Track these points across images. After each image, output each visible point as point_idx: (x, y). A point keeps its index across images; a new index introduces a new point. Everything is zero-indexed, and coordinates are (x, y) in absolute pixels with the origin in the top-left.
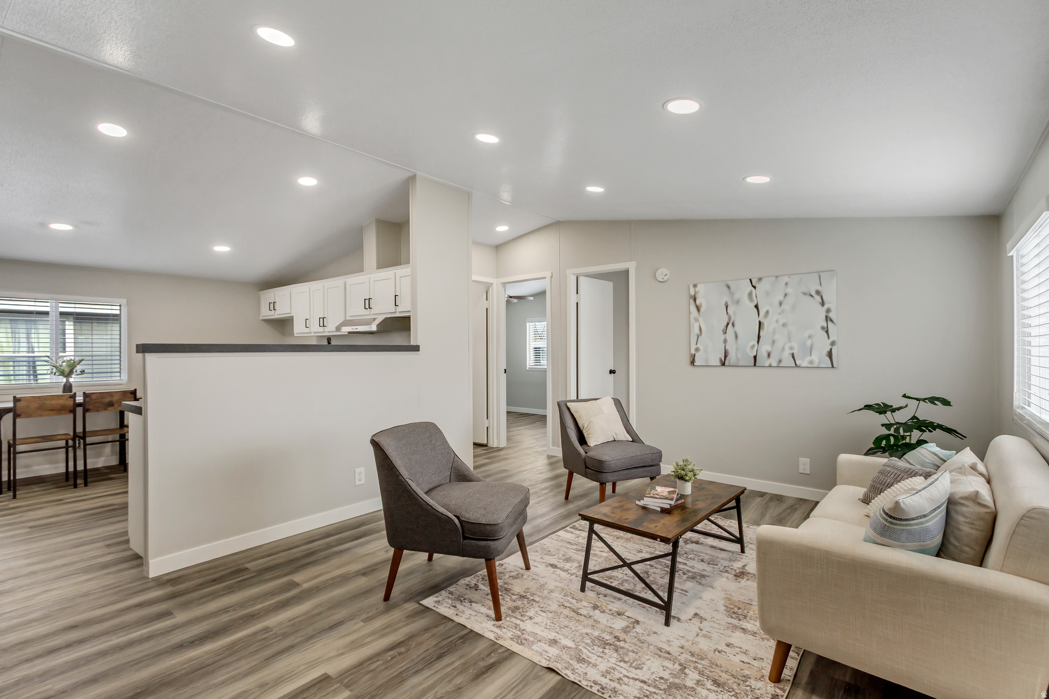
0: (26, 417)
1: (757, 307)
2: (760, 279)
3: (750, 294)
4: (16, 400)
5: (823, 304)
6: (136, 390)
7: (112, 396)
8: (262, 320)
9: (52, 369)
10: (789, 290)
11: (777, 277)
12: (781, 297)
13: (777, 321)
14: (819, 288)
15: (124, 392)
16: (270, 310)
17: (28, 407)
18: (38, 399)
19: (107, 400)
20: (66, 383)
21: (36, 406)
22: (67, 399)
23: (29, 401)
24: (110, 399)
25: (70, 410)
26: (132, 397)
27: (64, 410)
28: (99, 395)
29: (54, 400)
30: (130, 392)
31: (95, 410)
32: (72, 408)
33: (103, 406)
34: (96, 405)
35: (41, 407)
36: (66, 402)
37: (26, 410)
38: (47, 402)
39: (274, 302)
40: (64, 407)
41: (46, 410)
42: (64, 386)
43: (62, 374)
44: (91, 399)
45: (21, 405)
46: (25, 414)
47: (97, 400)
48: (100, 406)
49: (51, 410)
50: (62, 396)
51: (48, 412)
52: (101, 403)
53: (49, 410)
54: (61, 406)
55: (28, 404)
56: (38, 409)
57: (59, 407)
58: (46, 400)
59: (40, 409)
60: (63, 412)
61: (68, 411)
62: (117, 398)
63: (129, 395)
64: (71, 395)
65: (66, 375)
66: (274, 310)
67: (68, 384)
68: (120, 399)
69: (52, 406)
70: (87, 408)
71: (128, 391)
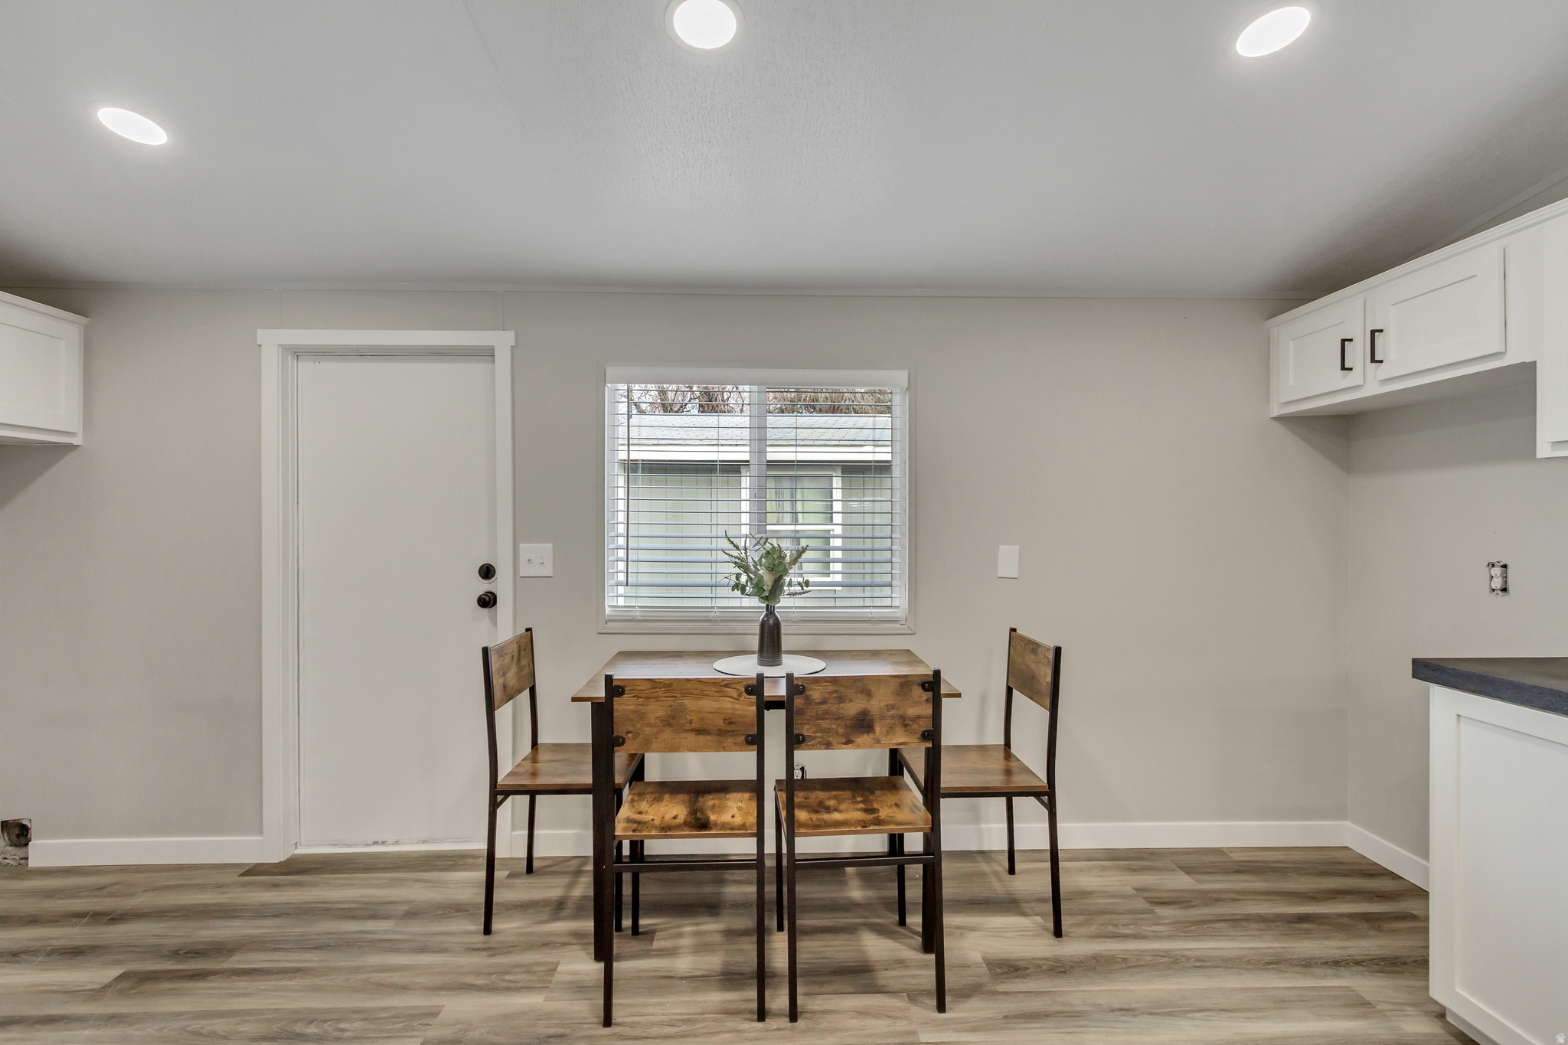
4: (613, 688)
8: (1279, 419)
15: (903, 680)
16: (1343, 368)
17: (642, 716)
18: (666, 691)
19: (852, 708)
20: (766, 615)
21: (661, 713)
22: (740, 695)
23: (644, 695)
24: (863, 706)
25: (748, 736)
26: (927, 700)
27: (733, 733)
28: (831, 688)
29: (707, 695)
30: (920, 680)
31: (820, 743)
32: (754, 731)
33: (841, 730)
34: (824, 724)
35: (673, 717)
36: (737, 706)
37: (638, 725)
38: (689, 703)
39: (1373, 332)
40: (730, 723)
41: (687, 731)
42: (763, 624)
43: (758, 590)
44: (809, 701)
45: (624, 707)
46: (634, 738)
47: (824, 707)
48: (833, 726)
49: (699, 732)
50: (726, 686)
51: (691, 737)
52: (836, 719)
53: (692, 730)
54: (725, 719)
55: (640, 708)
56: (665, 726)
57: (721, 722)
58: (686, 694)
59: (670, 725)
60: (730, 741)
61: (742, 738)
62: (883, 704)
63: (917, 691)
64: (750, 683)
65: (766, 594)
66: (1373, 360)
67: (771, 622)
68: (890, 707)
69: (702, 719)
70: (796, 732)
71: (915, 679)
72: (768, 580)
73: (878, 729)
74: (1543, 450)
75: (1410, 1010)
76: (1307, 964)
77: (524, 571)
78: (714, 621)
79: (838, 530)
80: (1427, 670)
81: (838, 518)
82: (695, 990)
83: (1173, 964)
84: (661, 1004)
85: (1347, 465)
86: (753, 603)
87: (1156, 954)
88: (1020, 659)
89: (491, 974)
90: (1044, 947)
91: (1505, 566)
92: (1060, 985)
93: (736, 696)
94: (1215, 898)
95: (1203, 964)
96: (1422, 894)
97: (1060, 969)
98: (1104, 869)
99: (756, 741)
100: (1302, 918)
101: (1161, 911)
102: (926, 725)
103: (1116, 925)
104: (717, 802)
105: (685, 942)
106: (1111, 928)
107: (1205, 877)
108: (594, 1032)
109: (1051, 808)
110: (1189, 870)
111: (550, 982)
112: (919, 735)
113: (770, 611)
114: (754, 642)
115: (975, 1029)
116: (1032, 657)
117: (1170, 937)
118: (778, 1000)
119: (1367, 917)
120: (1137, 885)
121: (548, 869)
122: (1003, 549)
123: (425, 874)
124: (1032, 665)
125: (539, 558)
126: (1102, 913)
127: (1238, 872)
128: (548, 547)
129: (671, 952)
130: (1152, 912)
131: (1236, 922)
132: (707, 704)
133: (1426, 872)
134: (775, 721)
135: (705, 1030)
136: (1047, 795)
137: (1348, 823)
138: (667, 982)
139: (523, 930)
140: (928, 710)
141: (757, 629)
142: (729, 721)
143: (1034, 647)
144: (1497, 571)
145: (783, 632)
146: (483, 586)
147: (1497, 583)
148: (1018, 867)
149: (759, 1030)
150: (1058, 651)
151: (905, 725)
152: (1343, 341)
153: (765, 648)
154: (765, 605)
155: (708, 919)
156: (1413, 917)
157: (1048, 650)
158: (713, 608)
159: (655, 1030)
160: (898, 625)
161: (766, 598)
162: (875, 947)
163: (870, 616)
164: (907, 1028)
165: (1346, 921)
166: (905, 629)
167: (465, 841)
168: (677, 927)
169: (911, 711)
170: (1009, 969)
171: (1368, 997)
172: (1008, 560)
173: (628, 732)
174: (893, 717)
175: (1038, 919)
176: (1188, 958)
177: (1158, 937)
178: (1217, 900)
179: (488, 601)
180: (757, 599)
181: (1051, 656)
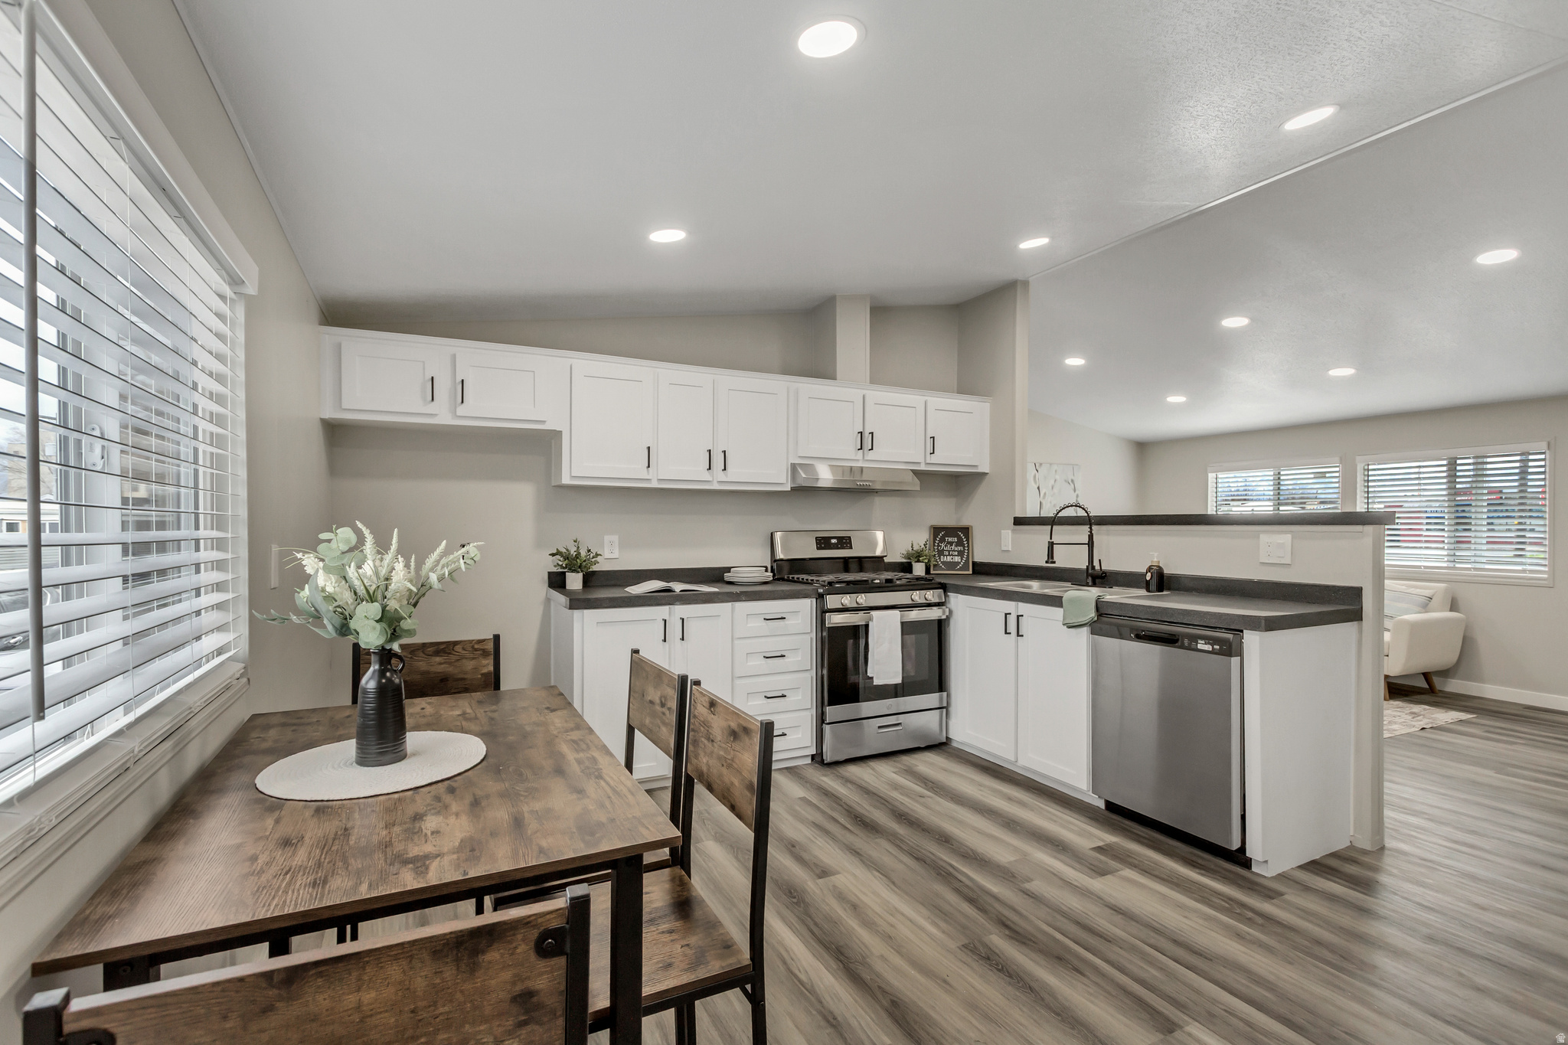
1: (1038, 488)
2: (1041, 464)
3: (1035, 477)
5: (1075, 491)
10: (1057, 477)
11: (1051, 464)
12: (1052, 482)
13: (1051, 502)
14: (1073, 478)
39: (462, 381)
74: (565, 481)
122: (273, 550)
150: (497, 638)
181: (490, 646)
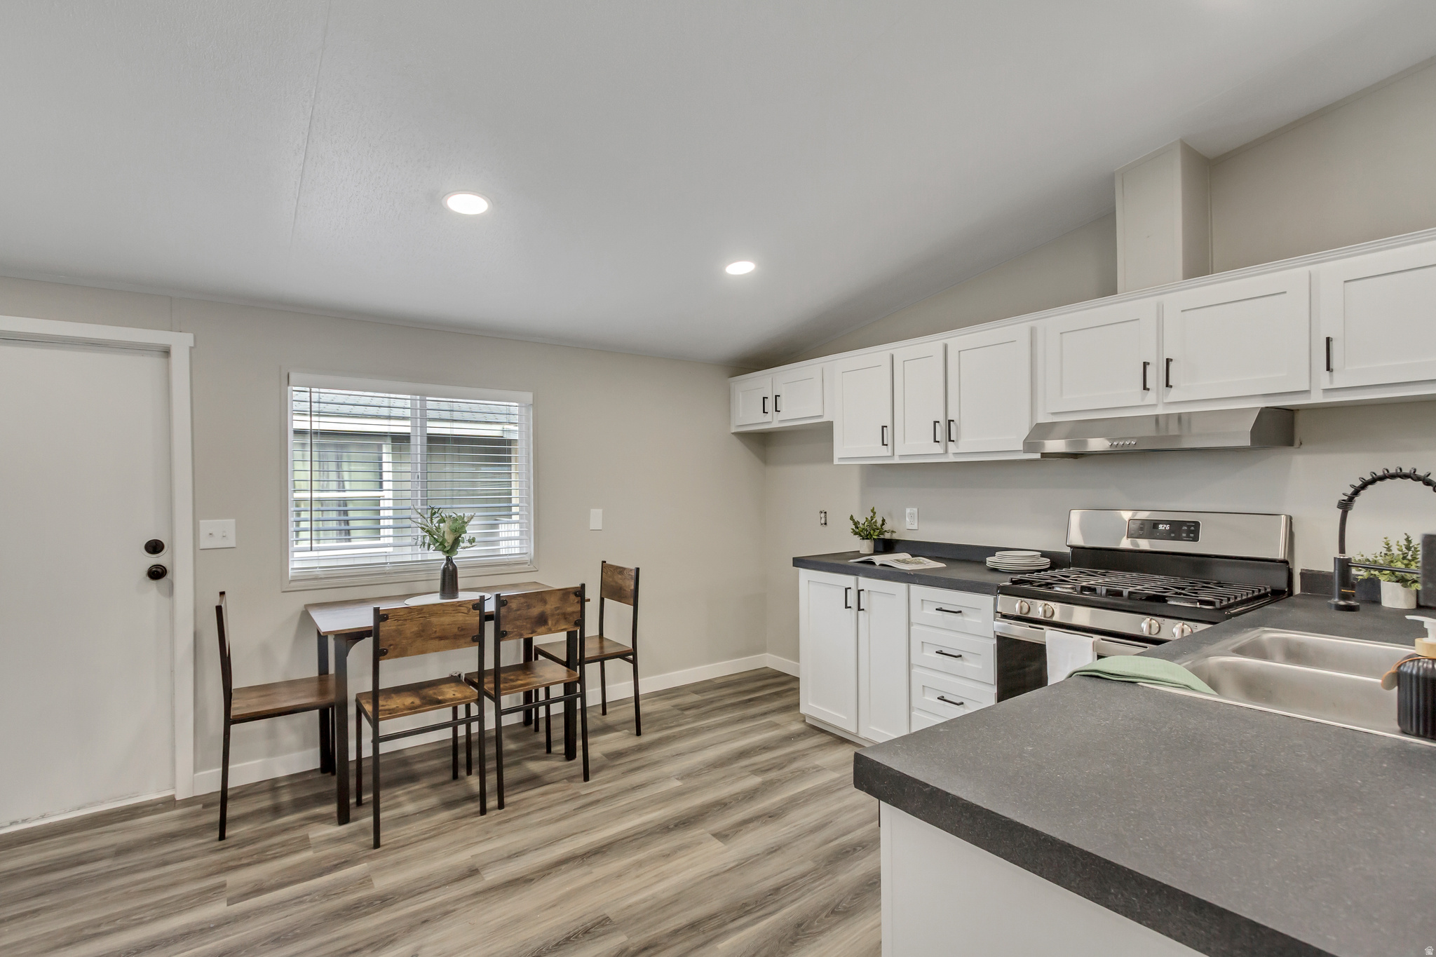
0: (396, 657)
4: (380, 616)
6: (583, 586)
7: (545, 602)
8: (735, 434)
9: (424, 537)
15: (564, 592)
16: (764, 412)
17: (399, 632)
18: (418, 614)
19: (536, 611)
20: (447, 564)
21: (415, 629)
22: (469, 611)
23: (403, 618)
24: (542, 609)
25: (473, 637)
26: (578, 602)
27: (463, 636)
28: (523, 600)
29: (447, 613)
30: (573, 590)
31: (516, 635)
32: (477, 633)
33: (529, 626)
34: (518, 623)
35: (423, 631)
36: (467, 618)
37: (398, 640)
38: (434, 620)
39: (776, 396)
40: (463, 630)
41: (432, 639)
42: (444, 571)
43: (442, 546)
44: (510, 609)
45: (387, 628)
46: (394, 649)
47: (519, 612)
48: (525, 624)
49: (441, 638)
50: (460, 606)
51: (436, 642)
52: (526, 619)
53: (437, 638)
54: (459, 628)
55: (399, 627)
56: (417, 637)
57: (456, 630)
58: (432, 615)
59: (421, 636)
60: (462, 641)
61: (470, 639)
62: (553, 607)
63: (572, 597)
64: (476, 602)
65: (448, 549)
66: (776, 411)
67: (451, 568)
68: (557, 608)
69: (443, 630)
70: (502, 630)
71: (570, 590)
72: (449, 538)
73: (550, 622)
74: (836, 462)
75: (794, 722)
76: (754, 717)
77: (205, 543)
78: (389, 573)
79: (389, 495)
80: (799, 562)
81: (386, 485)
82: (428, 816)
83: (695, 732)
84: (410, 828)
85: (765, 460)
86: (441, 556)
87: (687, 730)
88: (611, 579)
89: (252, 856)
90: (633, 741)
91: (825, 513)
92: (645, 754)
93: (466, 612)
94: (711, 701)
95: (709, 729)
96: (797, 679)
97: (641, 748)
98: (654, 701)
99: (479, 640)
100: (750, 700)
101: (687, 713)
102: (576, 617)
103: (667, 724)
104: (436, 691)
105: (402, 799)
106: (664, 726)
107: (704, 694)
108: (370, 853)
109: (634, 662)
110: (696, 692)
111: (310, 844)
112: (573, 624)
113: (449, 560)
114: (438, 585)
115: (608, 782)
116: (620, 576)
117: (694, 722)
118: (492, 802)
119: (776, 694)
120: (673, 704)
121: (241, 794)
122: (593, 511)
123: (103, 828)
124: (620, 582)
125: (220, 531)
126: (658, 720)
127: (721, 688)
128: (231, 522)
129: (398, 805)
130: (683, 714)
131: (723, 709)
132: (446, 620)
133: (798, 668)
134: (490, 627)
135: (449, 829)
136: (630, 655)
137: (767, 654)
138: (404, 819)
139: (254, 830)
140: (578, 608)
141: (439, 575)
142: (461, 629)
143: (621, 570)
144: (823, 515)
145: (459, 576)
146: (153, 560)
147: (823, 522)
148: (608, 711)
149: (485, 819)
150: (638, 570)
151: (565, 619)
152: (764, 398)
153: (447, 587)
154: (445, 557)
155: (412, 784)
156: (795, 689)
157: (631, 570)
158: (387, 563)
159: (413, 839)
160: (527, 566)
161: (447, 552)
162: (535, 767)
163: (507, 560)
164: (573, 792)
165: (768, 697)
166: (531, 568)
167: (130, 797)
168: (391, 794)
169: (569, 609)
170: (618, 755)
171: (778, 722)
172: (596, 518)
173: (391, 645)
174: (558, 615)
175: (626, 731)
176: (703, 728)
177: (688, 723)
178: (712, 702)
179: (157, 573)
180: (441, 553)
181: (633, 574)
